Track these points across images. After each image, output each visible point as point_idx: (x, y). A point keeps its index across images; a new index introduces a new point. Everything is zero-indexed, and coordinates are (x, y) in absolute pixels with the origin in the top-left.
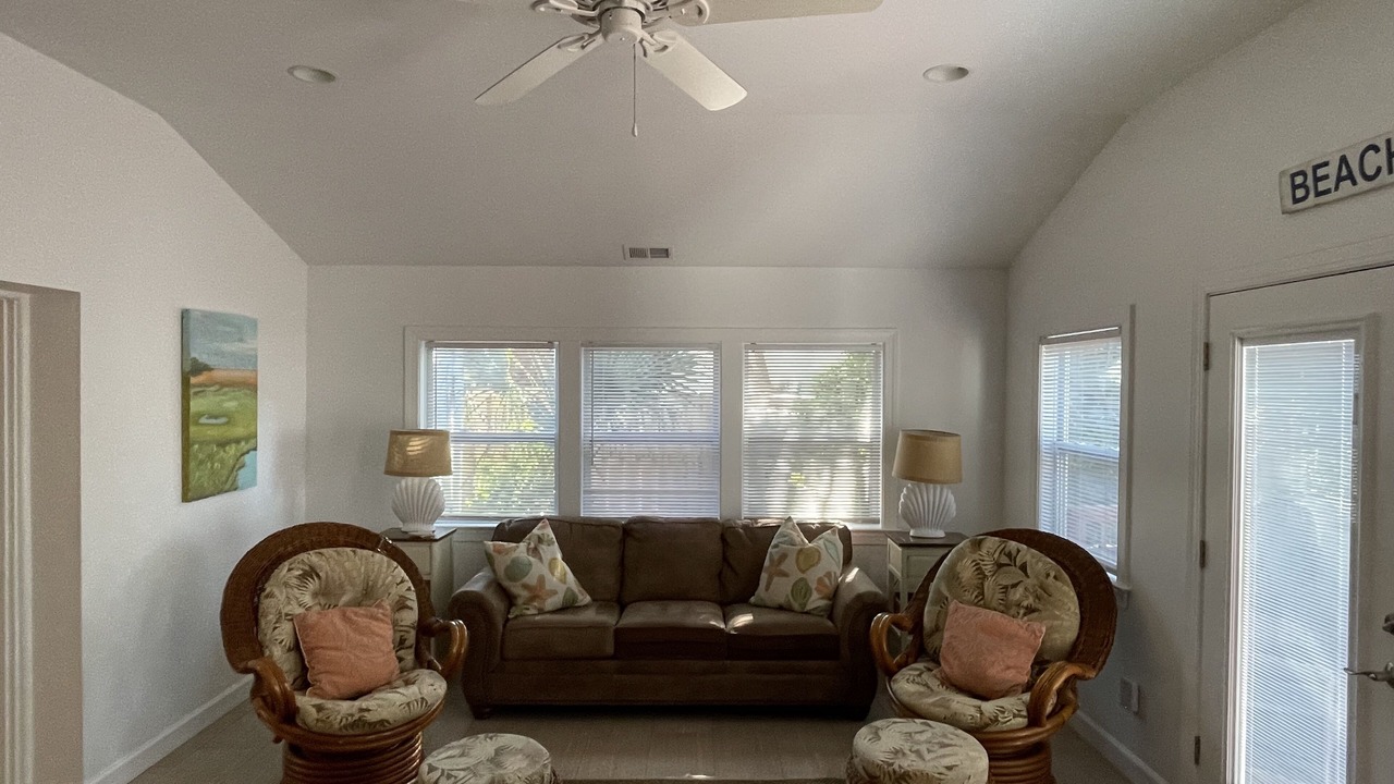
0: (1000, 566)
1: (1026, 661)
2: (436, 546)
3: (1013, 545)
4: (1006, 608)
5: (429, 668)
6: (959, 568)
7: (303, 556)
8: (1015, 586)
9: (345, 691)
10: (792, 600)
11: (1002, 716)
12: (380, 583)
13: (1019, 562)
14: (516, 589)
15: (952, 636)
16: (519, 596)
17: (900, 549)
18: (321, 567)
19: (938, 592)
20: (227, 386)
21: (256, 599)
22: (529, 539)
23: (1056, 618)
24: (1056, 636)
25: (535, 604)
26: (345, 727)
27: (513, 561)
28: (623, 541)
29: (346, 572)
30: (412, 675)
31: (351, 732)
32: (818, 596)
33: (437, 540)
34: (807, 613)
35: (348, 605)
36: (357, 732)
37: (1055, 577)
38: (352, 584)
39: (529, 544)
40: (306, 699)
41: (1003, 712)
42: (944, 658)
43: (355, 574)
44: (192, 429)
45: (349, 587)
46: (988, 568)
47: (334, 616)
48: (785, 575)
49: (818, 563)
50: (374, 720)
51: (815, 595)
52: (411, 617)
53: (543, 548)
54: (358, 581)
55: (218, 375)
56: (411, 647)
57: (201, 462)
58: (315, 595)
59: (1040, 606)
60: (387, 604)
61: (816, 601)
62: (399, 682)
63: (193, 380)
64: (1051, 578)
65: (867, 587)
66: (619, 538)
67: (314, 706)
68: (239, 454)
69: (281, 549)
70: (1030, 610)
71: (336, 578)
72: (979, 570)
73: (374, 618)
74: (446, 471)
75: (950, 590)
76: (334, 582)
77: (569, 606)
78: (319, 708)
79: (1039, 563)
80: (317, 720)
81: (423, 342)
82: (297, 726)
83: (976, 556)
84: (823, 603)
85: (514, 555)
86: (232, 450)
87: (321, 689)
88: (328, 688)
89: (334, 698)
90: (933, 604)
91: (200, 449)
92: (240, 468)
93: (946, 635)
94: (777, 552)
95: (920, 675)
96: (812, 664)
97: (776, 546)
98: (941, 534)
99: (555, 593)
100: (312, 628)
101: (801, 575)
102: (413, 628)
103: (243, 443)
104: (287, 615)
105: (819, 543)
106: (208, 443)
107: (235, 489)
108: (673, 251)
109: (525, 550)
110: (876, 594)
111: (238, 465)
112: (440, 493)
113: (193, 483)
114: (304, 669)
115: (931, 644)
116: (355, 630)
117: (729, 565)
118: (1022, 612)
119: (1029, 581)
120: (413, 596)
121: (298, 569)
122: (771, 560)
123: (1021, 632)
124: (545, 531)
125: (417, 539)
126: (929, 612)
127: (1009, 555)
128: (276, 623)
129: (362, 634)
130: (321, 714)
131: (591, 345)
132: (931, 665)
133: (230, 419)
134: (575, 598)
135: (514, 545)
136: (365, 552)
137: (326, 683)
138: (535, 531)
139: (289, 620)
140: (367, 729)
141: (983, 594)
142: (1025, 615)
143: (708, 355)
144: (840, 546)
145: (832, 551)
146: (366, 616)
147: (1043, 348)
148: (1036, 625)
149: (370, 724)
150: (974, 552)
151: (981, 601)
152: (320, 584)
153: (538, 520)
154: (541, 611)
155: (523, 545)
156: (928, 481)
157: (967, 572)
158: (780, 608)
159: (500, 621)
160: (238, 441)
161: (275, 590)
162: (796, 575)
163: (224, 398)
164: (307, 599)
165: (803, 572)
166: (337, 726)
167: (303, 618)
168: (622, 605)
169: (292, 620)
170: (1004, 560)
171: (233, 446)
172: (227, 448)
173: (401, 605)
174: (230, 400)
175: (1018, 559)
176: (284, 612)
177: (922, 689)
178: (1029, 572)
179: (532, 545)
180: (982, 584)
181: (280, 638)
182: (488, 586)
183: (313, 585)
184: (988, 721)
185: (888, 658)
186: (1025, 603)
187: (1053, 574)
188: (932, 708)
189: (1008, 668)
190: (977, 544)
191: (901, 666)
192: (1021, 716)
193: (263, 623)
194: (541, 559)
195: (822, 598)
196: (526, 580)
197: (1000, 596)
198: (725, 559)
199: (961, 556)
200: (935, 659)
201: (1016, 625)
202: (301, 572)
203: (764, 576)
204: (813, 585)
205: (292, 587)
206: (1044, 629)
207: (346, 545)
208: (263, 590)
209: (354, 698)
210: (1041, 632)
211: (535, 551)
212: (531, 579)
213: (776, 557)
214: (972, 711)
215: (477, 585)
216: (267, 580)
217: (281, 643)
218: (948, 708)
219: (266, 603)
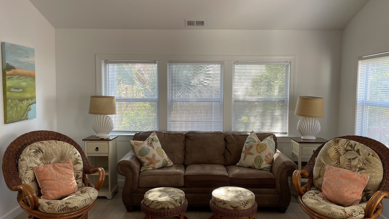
0: (347, 151)
1: (361, 191)
2: (110, 142)
3: (352, 142)
4: (350, 168)
5: (89, 186)
6: (329, 152)
7: (35, 144)
8: (354, 159)
9: (57, 196)
10: (254, 163)
11: (354, 213)
12: (67, 153)
13: (356, 149)
14: (144, 159)
15: (328, 180)
16: (145, 162)
17: (298, 144)
18: (43, 148)
19: (320, 161)
20: (22, 76)
21: (17, 161)
22: (148, 139)
23: (374, 172)
24: (373, 180)
25: (152, 166)
26: (60, 210)
27: (142, 148)
28: (185, 140)
29: (53, 150)
30: (84, 189)
31: (63, 212)
32: (266, 163)
33: (111, 140)
34: (261, 169)
35: (55, 163)
36: (65, 212)
37: (372, 155)
38: (56, 154)
39: (148, 141)
40: (41, 200)
41: (355, 212)
42: (324, 188)
43: (57, 150)
44: (8, 93)
45: (54, 156)
46: (342, 152)
47: (50, 167)
48: (251, 154)
49: (265, 149)
50: (72, 207)
51: (265, 162)
52: (80, 167)
53: (154, 143)
54: (58, 153)
55: (19, 71)
56: (81, 178)
57: (12, 107)
58: (41, 159)
59: (365, 168)
60: (71, 162)
61: (265, 165)
62: (79, 192)
63: (7, 73)
64: (371, 156)
65: (285, 159)
66: (183, 139)
67: (46, 203)
68: (28, 105)
69: (25, 141)
70: (361, 169)
71: (49, 152)
72: (338, 152)
73: (66, 167)
74: (113, 112)
75: (325, 161)
76: (49, 154)
77: (164, 167)
78: (49, 203)
79: (365, 150)
80: (48, 208)
81: (103, 61)
82: (40, 211)
83: (336, 147)
84: (268, 166)
85: (143, 146)
86: (25, 103)
87: (47, 196)
88: (51, 196)
89: (53, 199)
90: (317, 166)
91: (12, 102)
92: (29, 111)
93: (325, 179)
94: (248, 145)
95: (314, 195)
96: (264, 190)
97: (248, 143)
98: (314, 138)
99: (159, 161)
100: (42, 172)
101: (258, 154)
102: (82, 171)
103: (30, 100)
104: (30, 167)
105: (265, 142)
106: (15, 99)
107: (27, 119)
108: (205, 23)
109: (147, 144)
110: (291, 162)
111: (28, 109)
112: (112, 121)
113: (8, 116)
114: (39, 189)
115: (317, 183)
116: (59, 172)
117: (228, 150)
118: (357, 170)
119: (360, 157)
120: (80, 158)
121: (34, 149)
122: (246, 148)
123: (359, 178)
124: (154, 137)
125: (102, 140)
126: (316, 169)
127: (351, 146)
128: (26, 171)
129: (62, 174)
130: (50, 206)
131: (172, 62)
132: (317, 191)
133: (24, 90)
134: (167, 163)
135: (142, 142)
136: (60, 142)
137: (49, 193)
138: (150, 136)
139: (31, 169)
140: (69, 211)
141: (340, 163)
142: (359, 171)
143: (217, 67)
144: (274, 143)
145: (271, 145)
146: (63, 167)
147: (360, 62)
148: (364, 175)
149: (70, 208)
150: (335, 145)
151: (338, 164)
152: (43, 155)
153: (151, 132)
154: (154, 169)
155: (146, 142)
156: (309, 116)
157: (332, 153)
158: (250, 167)
159: (137, 172)
160: (28, 99)
161: (25, 157)
162: (256, 154)
163: (20, 81)
164: (38, 161)
165: (259, 153)
166: (57, 210)
167: (37, 168)
168: (185, 166)
169: (33, 169)
170: (349, 148)
171: (26, 101)
172: (23, 102)
173: (76, 162)
174: (23, 82)
175: (355, 148)
176: (29, 166)
177: (317, 202)
178: (360, 153)
179: (150, 142)
180: (339, 158)
181: (28, 177)
182: (132, 158)
183: (40, 155)
184: (348, 216)
185: (300, 187)
186: (359, 166)
187: (371, 154)
188: (323, 210)
189: (353, 193)
190: (337, 142)
191: (305, 191)
192: (362, 214)
193: (20, 171)
194: (153, 147)
195: (267, 164)
196: (148, 156)
197: (347, 163)
198: (226, 147)
199: (330, 146)
200: (319, 189)
201: (356, 175)
202: (35, 150)
203: (243, 155)
204: (264, 158)
205: (31, 156)
206: (369, 177)
207: (52, 139)
208: (19, 158)
209: (61, 199)
210: (367, 178)
211: (151, 144)
212: (150, 156)
213: (248, 147)
214: (341, 212)
215: (127, 158)
216: (21, 153)
217: (29, 178)
218: (331, 210)
219: (21, 163)
